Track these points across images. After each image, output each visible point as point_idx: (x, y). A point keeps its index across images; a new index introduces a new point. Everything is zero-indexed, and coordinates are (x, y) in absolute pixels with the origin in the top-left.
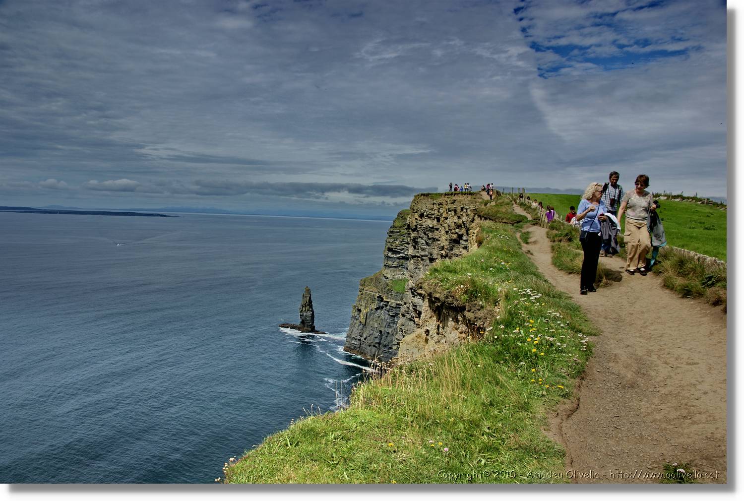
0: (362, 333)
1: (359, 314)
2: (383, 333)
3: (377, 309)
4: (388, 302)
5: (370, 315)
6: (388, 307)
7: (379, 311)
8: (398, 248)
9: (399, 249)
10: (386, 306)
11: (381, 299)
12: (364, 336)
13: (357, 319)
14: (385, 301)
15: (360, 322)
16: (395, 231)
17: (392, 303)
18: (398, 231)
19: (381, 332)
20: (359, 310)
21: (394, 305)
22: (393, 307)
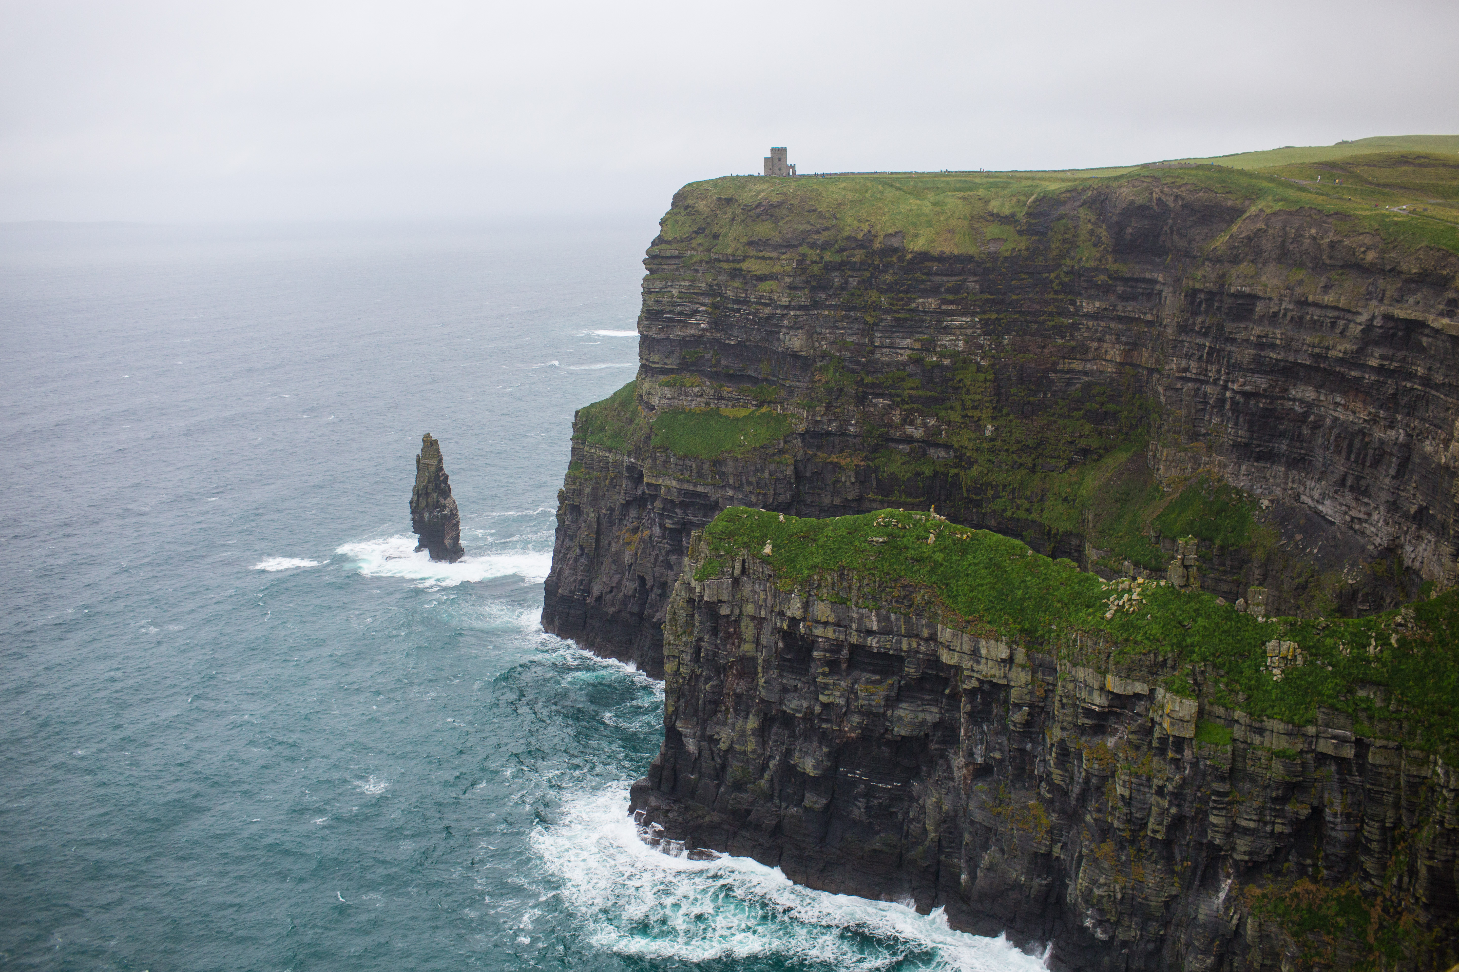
0: (590, 582)
1: (577, 521)
2: (649, 584)
3: (627, 505)
4: (658, 486)
5: (611, 523)
6: (658, 504)
7: (633, 513)
8: (679, 309)
9: (681, 314)
10: (654, 497)
11: (637, 477)
12: (596, 590)
13: (571, 538)
14: (649, 485)
15: (582, 548)
16: (668, 254)
17: (669, 489)
18: (676, 253)
19: (642, 580)
20: (576, 509)
21: (674, 496)
22: (672, 501)
